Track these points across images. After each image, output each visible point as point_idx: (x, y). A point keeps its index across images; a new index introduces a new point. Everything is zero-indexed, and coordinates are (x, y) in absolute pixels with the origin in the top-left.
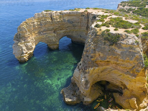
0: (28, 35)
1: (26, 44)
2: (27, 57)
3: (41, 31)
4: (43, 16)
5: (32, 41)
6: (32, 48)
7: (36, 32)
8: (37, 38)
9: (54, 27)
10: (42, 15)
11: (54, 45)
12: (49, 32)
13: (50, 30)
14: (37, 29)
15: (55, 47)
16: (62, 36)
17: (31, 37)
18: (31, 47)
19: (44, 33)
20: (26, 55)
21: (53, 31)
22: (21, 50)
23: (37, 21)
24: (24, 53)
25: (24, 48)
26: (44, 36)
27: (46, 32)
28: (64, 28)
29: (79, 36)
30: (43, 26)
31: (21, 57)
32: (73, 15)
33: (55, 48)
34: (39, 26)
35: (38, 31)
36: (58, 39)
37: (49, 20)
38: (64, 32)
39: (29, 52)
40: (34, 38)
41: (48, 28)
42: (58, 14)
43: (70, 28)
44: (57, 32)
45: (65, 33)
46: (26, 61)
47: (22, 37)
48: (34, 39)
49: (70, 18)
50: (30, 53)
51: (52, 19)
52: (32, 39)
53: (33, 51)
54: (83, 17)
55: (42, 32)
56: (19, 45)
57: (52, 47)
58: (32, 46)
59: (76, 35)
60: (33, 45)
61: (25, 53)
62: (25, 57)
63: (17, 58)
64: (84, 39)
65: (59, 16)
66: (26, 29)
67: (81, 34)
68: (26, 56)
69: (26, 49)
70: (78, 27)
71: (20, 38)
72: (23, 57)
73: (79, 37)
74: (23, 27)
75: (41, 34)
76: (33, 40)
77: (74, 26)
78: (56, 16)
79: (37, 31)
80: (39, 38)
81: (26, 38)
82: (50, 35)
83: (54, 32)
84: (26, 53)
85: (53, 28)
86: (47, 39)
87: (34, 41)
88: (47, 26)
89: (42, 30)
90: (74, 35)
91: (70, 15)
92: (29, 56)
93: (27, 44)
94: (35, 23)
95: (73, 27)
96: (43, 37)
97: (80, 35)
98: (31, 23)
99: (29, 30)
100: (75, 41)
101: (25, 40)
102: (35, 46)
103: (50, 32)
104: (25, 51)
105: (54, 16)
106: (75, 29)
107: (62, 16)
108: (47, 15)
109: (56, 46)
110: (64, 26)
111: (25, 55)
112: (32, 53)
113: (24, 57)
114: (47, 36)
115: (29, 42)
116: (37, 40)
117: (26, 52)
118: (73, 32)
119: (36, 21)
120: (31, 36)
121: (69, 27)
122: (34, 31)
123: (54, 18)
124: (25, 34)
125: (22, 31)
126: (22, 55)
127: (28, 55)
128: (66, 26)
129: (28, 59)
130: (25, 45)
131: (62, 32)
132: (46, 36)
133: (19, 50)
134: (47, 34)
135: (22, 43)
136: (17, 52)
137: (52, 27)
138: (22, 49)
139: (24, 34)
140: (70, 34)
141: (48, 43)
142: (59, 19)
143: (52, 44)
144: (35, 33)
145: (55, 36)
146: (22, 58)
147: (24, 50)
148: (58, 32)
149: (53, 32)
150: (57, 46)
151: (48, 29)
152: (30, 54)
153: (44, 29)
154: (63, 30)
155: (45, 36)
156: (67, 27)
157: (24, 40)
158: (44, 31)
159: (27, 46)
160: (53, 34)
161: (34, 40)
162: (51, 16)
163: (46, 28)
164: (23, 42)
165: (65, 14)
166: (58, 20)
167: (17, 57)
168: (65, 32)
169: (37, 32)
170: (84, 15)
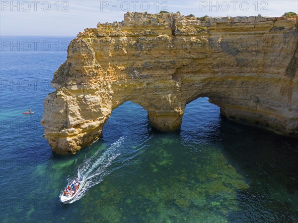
0: (94, 70)
1: (84, 97)
2: (76, 140)
3: (135, 66)
4: (150, 22)
5: (103, 91)
6: (100, 113)
7: (119, 66)
8: (120, 87)
9: (175, 59)
10: (145, 19)
11: (167, 116)
12: (158, 73)
13: (164, 66)
14: (125, 60)
15: (171, 122)
16: (195, 94)
17: (101, 79)
18: (95, 107)
19: (145, 73)
20: (77, 131)
21: (171, 72)
22: (62, 111)
23: (127, 34)
24: (71, 123)
25: (74, 108)
26: (141, 84)
27: (151, 72)
28: (206, 69)
29: (252, 101)
30: (145, 52)
31: (59, 135)
32: (242, 30)
33: (168, 127)
34: (133, 52)
35: (128, 66)
36: (182, 99)
37: (165, 36)
38: (206, 80)
39: (86, 125)
40: (112, 86)
41: (157, 60)
42: (196, 22)
43: (225, 69)
44: (182, 77)
45: (208, 84)
46: (70, 152)
47: (75, 72)
48: (110, 86)
49: (229, 37)
50: (89, 127)
51: (173, 34)
52: (104, 86)
53: (101, 125)
54: (280, 34)
55: (138, 69)
56: (61, 95)
57: (160, 121)
58: (99, 106)
59: (241, 97)
60: (104, 106)
61: (74, 123)
62: (69, 139)
63: (49, 137)
64: (270, 109)
65: (196, 27)
66: (92, 49)
67: (258, 93)
68: (76, 135)
69: (78, 113)
70: (254, 69)
71: (68, 75)
72: (65, 135)
73: (252, 104)
74: (82, 42)
75: (135, 77)
76: (109, 90)
77: (241, 64)
78: (189, 27)
79: (124, 65)
80: (126, 88)
81: (85, 76)
82: (161, 85)
83: (174, 76)
84: (77, 126)
85: (173, 63)
86: (149, 95)
87: (111, 95)
88: (155, 53)
89: (139, 64)
90: (236, 94)
91: (233, 27)
92: (84, 136)
93: (87, 96)
94: (121, 38)
95: (238, 65)
96: (138, 87)
97: (257, 95)
98: (110, 36)
99: (101, 56)
100: (234, 114)
101: (82, 82)
102: (110, 111)
103: (162, 72)
104: (75, 118)
105: (181, 26)
106: (242, 75)
107: (205, 28)
108: (161, 20)
109: (175, 119)
110: (209, 60)
111: (73, 131)
112: (98, 128)
113: (68, 136)
114: (152, 86)
115: (92, 92)
116: (119, 92)
117: (77, 122)
118: (235, 83)
119: (125, 33)
120: (105, 75)
121: (223, 64)
122: (116, 62)
123: (183, 29)
124: (86, 65)
125: (77, 54)
126: (63, 131)
127: (83, 132)
128: (215, 63)
129: (79, 148)
130: (79, 99)
131: (198, 79)
132: (148, 84)
133: (56, 113)
134: (150, 80)
135: (72, 91)
136: (50, 119)
137: (171, 60)
138: (66, 112)
139: (83, 64)
140: (222, 89)
141: (151, 110)
142: (194, 35)
143: (163, 111)
144: (117, 69)
145: (175, 87)
146: (62, 139)
147: (73, 115)
148: (186, 76)
149: (169, 75)
150: (178, 122)
151: (159, 62)
152: (91, 131)
153: (146, 61)
154: (201, 75)
155: (145, 85)
156: (218, 66)
157: (79, 84)
158: (145, 68)
159: (84, 105)
160: (171, 81)
161: (112, 92)
162: (174, 23)
163: (153, 61)
164: (75, 88)
165: (218, 24)
166: (193, 39)
167: (48, 135)
168: (206, 83)
169: (123, 68)
170: (282, 28)
